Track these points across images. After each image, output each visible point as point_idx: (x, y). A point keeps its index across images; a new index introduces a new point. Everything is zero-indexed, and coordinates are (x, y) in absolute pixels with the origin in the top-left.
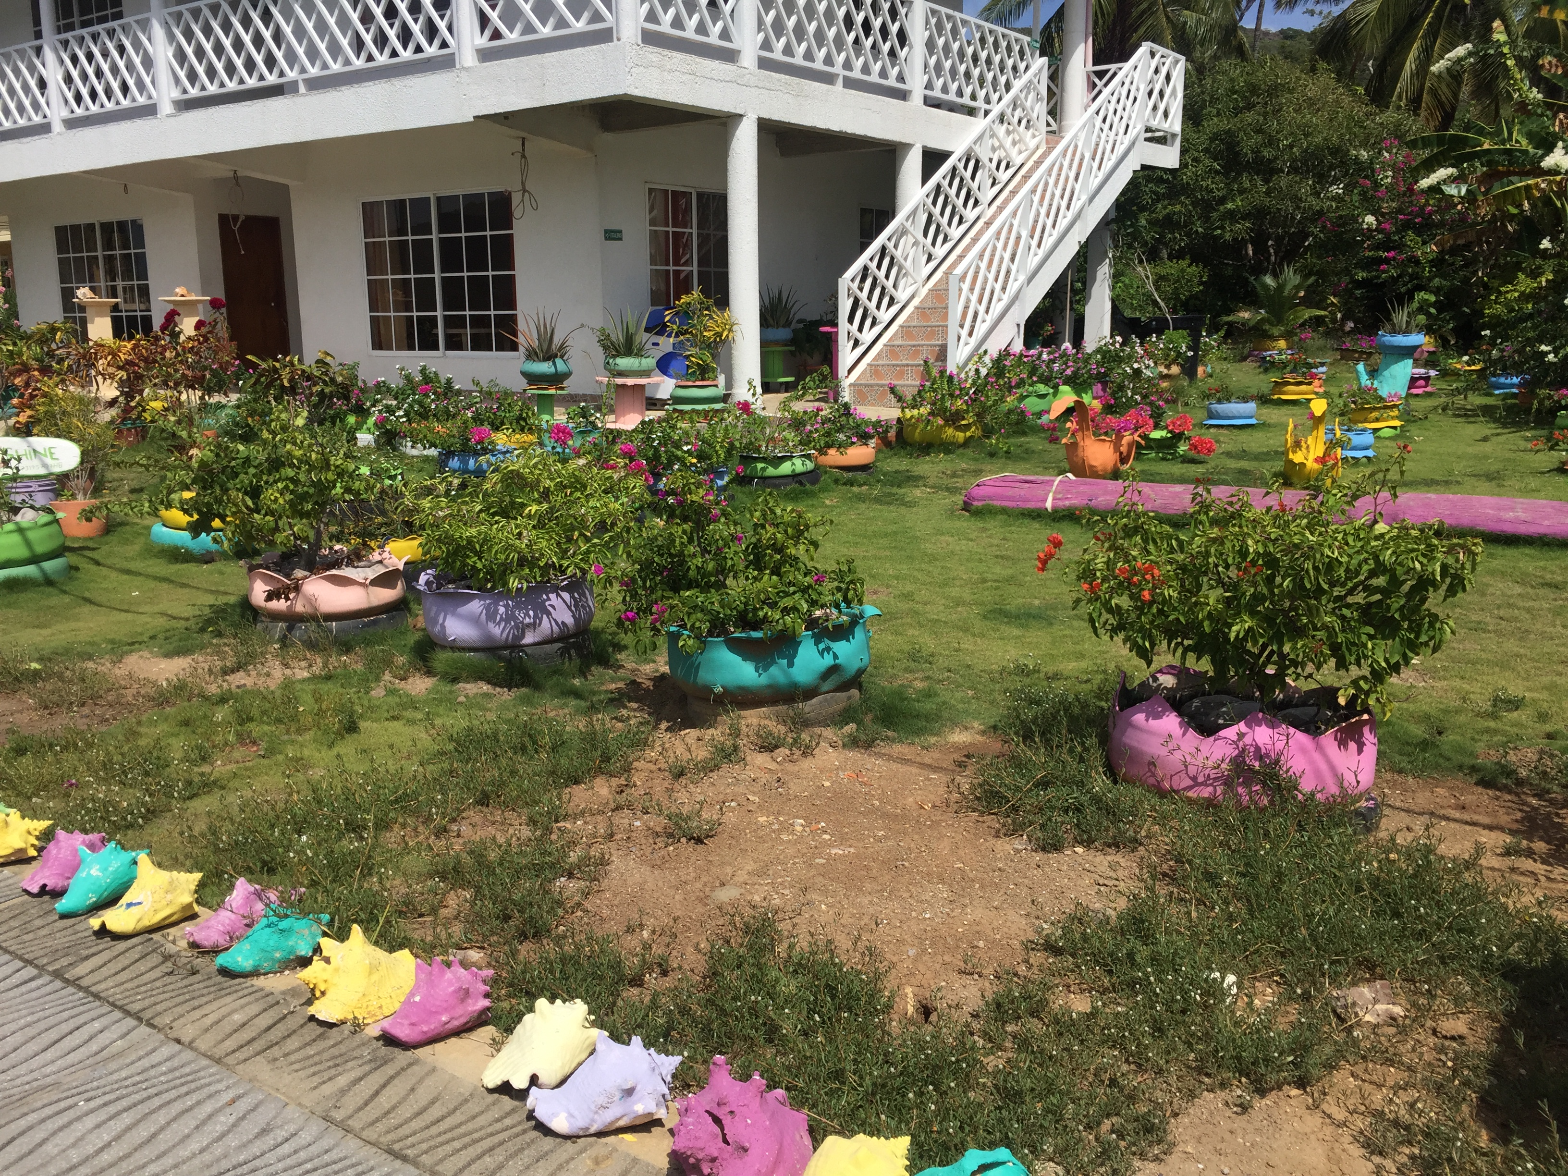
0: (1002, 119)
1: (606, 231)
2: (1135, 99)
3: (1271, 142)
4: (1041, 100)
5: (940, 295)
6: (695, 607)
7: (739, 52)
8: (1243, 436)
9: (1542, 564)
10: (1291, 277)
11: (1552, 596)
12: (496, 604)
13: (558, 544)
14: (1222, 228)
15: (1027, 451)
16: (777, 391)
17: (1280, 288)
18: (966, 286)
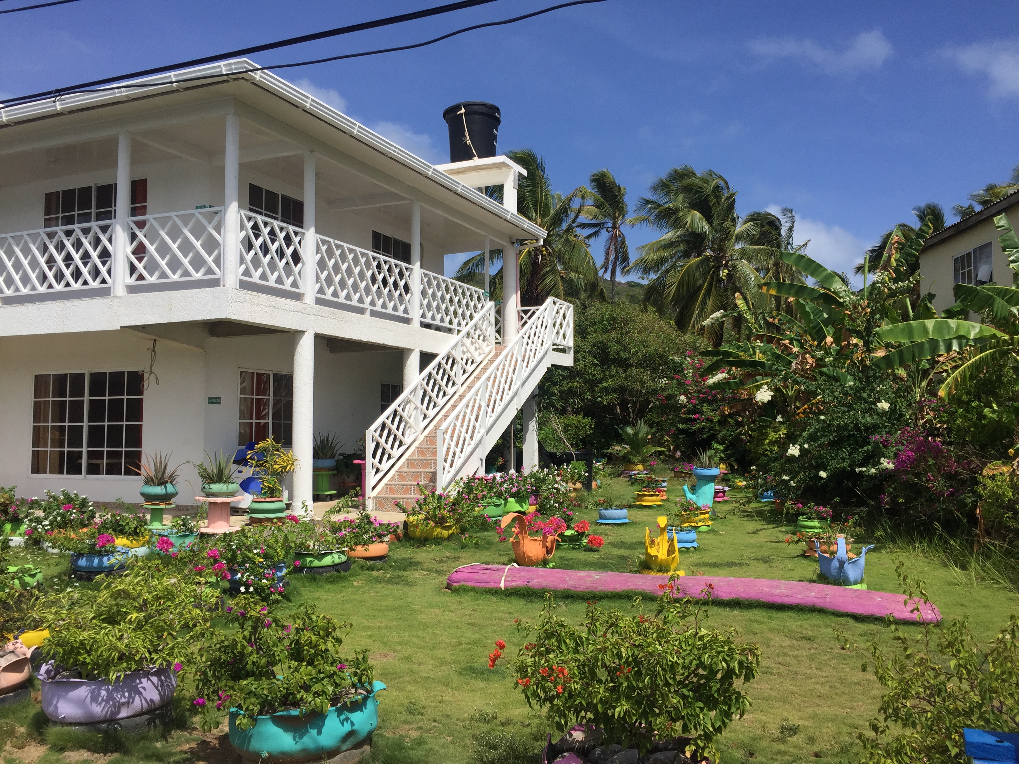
0: (468, 335)
1: (210, 399)
2: (546, 327)
3: (626, 349)
4: (492, 325)
5: (431, 439)
6: (250, 693)
7: (304, 294)
8: (621, 530)
9: (799, 623)
10: (643, 429)
11: (807, 646)
12: (100, 689)
13: (151, 641)
14: (601, 397)
15: (488, 543)
16: (324, 500)
17: (636, 434)
18: (448, 437)
